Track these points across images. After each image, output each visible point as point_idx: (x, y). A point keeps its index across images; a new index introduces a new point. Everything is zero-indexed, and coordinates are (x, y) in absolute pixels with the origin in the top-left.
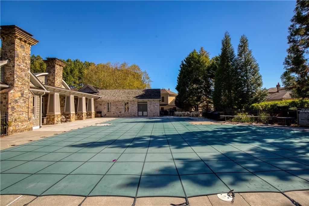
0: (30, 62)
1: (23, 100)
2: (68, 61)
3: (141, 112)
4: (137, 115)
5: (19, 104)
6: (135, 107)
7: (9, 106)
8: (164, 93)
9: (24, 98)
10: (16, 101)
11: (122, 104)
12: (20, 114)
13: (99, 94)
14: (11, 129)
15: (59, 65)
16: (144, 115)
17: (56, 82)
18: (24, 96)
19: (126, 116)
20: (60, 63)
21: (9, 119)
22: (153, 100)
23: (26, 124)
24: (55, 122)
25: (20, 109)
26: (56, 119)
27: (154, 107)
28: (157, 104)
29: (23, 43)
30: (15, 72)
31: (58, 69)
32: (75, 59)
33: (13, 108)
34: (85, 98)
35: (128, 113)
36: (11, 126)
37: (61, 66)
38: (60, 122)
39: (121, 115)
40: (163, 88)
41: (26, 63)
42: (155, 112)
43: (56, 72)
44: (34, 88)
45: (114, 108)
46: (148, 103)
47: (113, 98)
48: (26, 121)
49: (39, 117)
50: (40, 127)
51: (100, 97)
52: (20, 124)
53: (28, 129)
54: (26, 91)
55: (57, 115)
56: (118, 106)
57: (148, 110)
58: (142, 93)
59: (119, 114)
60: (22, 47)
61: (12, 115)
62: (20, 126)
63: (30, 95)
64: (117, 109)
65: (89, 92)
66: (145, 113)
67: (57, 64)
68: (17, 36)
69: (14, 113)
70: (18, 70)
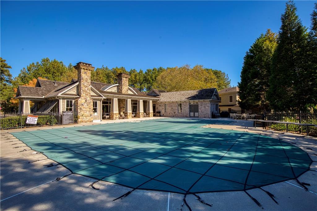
0: (90, 81)
1: (87, 104)
2: (154, 70)
3: (193, 113)
4: (188, 115)
5: (84, 106)
6: (186, 108)
7: (79, 108)
8: (232, 92)
9: (87, 103)
10: (82, 105)
11: (176, 105)
12: (85, 112)
13: (160, 97)
14: (79, 120)
15: (125, 77)
16: (195, 116)
17: (123, 90)
18: (87, 101)
19: (179, 116)
20: (126, 76)
21: (78, 114)
22: (204, 101)
23: (88, 118)
24: (114, 118)
25: (85, 109)
26: (115, 116)
27: (205, 107)
28: (208, 105)
29: (86, 70)
30: (81, 88)
31: (124, 80)
32: (159, 67)
33: (81, 109)
34: (142, 100)
35: (181, 114)
36: (79, 119)
37: (126, 78)
38: (118, 119)
39: (175, 115)
40: (234, 86)
41: (88, 82)
42: (206, 114)
43: (123, 83)
44: (95, 96)
45: (170, 108)
46: (199, 104)
47: (169, 100)
48: (88, 116)
49: (100, 114)
50: (101, 121)
51: (159, 100)
52: (85, 118)
53: (89, 121)
54: (88, 99)
55: (116, 114)
56: (173, 107)
57: (199, 111)
58: (195, 94)
59: (174, 114)
60: (85, 73)
61: (80, 112)
62: (85, 119)
63: (91, 101)
64: (172, 110)
65: (154, 95)
66: (196, 114)
67: (124, 77)
68: (82, 68)
69: (81, 111)
70: (83, 87)
